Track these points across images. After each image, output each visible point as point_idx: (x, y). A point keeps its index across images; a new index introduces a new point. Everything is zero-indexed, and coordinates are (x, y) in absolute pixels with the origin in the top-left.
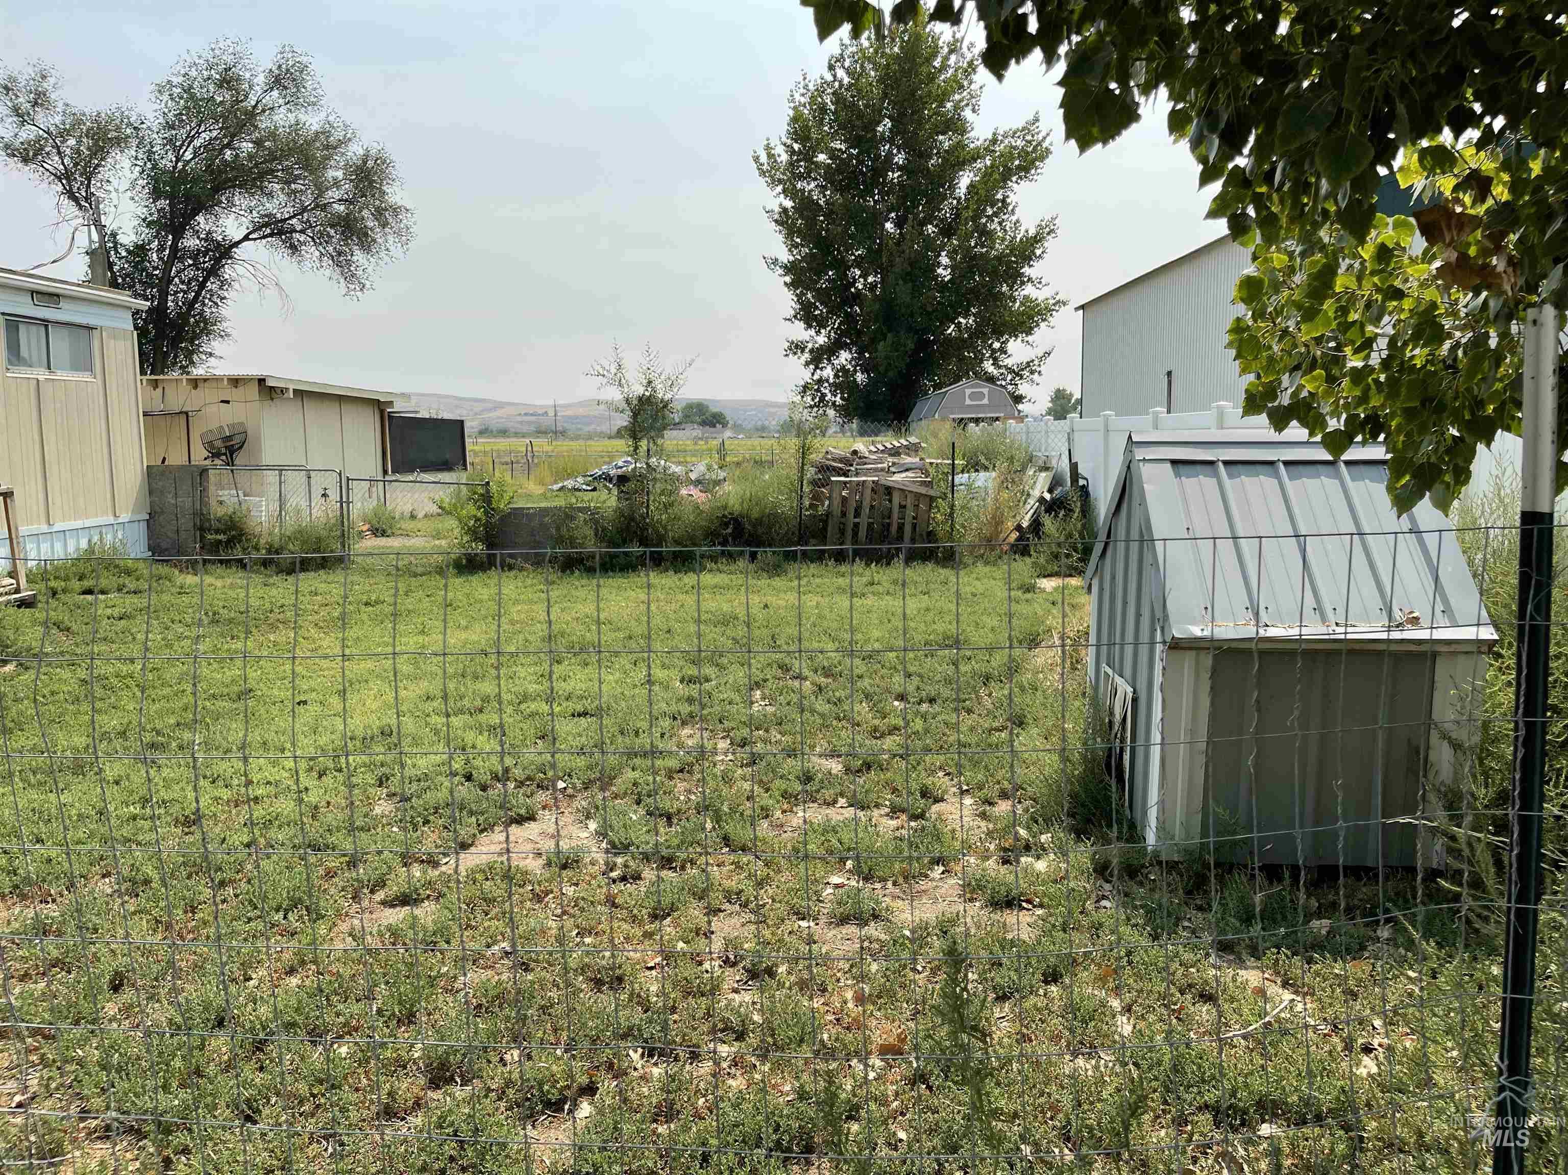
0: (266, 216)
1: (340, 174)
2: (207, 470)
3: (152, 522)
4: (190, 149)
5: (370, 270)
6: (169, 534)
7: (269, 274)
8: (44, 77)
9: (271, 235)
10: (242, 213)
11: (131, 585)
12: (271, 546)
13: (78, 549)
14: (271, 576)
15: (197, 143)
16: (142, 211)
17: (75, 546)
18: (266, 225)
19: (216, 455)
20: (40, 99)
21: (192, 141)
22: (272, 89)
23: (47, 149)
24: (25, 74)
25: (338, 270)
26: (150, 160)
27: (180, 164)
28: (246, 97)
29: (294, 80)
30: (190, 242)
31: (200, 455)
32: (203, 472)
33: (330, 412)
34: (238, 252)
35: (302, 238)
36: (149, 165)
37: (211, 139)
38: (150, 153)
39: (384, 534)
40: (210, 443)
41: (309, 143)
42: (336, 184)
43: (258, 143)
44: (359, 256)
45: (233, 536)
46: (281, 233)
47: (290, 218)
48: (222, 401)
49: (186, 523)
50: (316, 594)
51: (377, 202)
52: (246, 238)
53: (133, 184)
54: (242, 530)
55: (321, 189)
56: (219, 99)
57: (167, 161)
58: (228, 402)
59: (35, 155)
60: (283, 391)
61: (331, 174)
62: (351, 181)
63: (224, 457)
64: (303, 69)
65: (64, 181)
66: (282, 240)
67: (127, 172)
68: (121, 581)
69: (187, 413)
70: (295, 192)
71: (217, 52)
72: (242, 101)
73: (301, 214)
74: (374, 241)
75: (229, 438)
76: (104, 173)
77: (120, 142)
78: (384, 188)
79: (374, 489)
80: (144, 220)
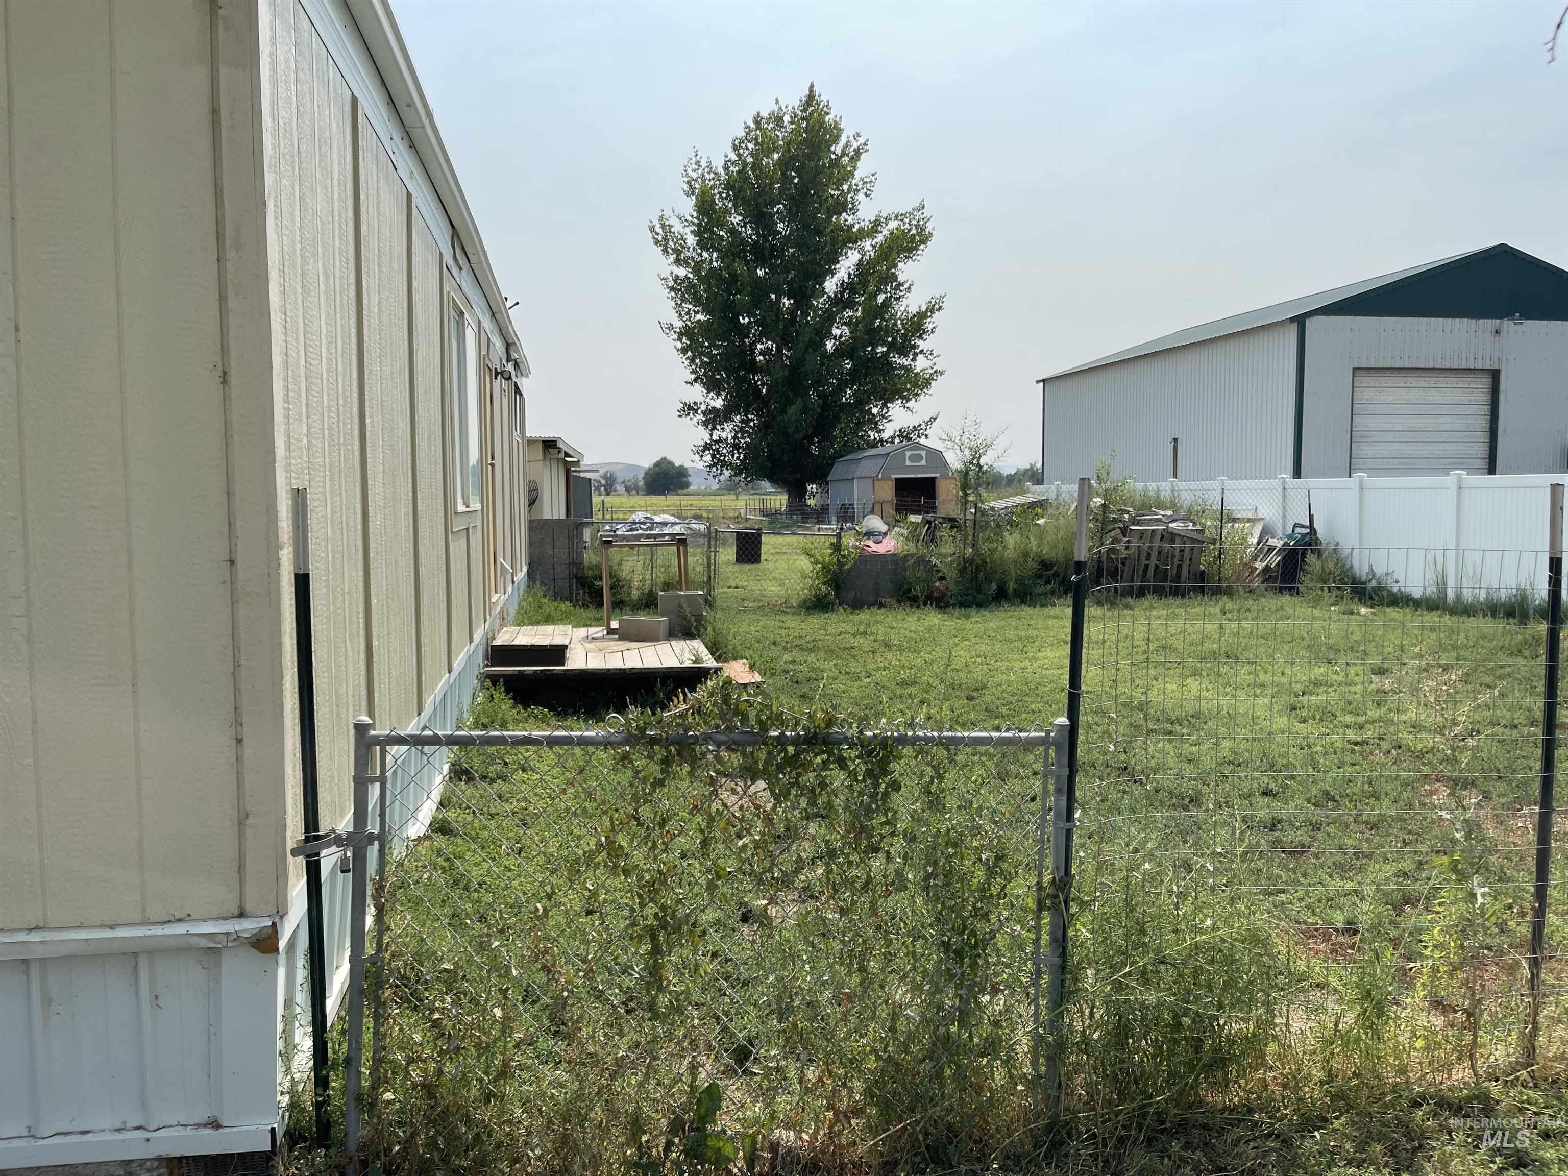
3: (531, 572)
6: (546, 582)
32: (580, 525)
49: (562, 572)
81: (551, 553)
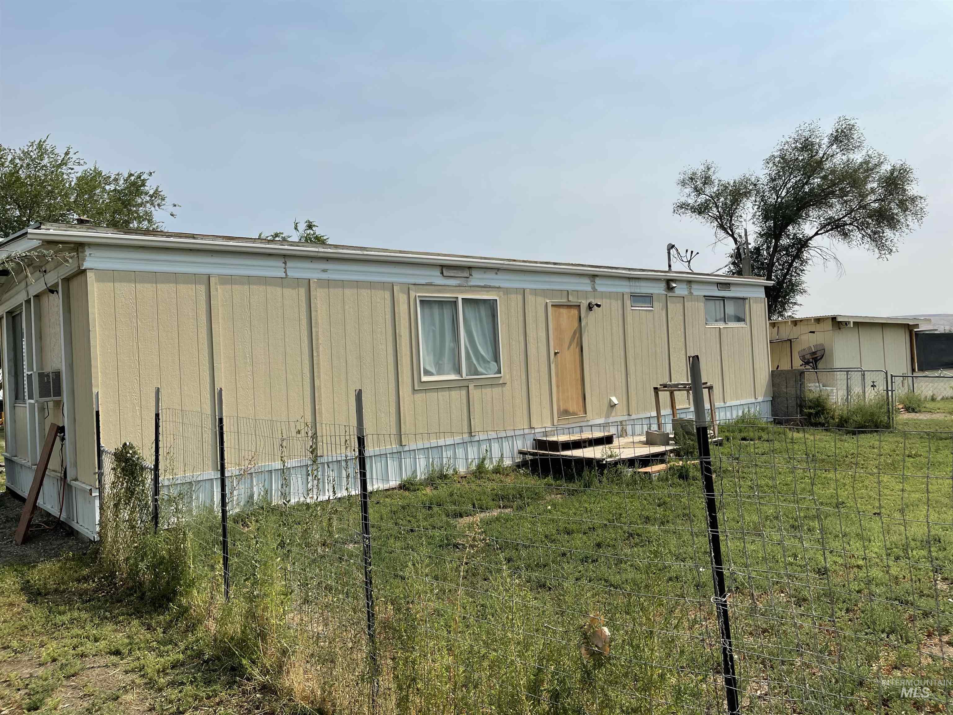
0: (828, 219)
1: (875, 185)
2: (804, 372)
3: (773, 402)
4: (785, 190)
5: (895, 240)
6: (783, 408)
7: (830, 253)
8: (709, 169)
9: (831, 230)
10: (814, 220)
11: (765, 437)
12: (842, 417)
13: (737, 416)
14: (843, 435)
15: (788, 186)
16: (758, 229)
17: (737, 414)
18: (829, 224)
19: (807, 363)
20: (707, 181)
21: (786, 185)
22: (832, 145)
23: (711, 206)
24: (700, 168)
25: (874, 244)
26: (762, 201)
27: (779, 200)
28: (817, 153)
29: (846, 136)
30: (784, 241)
31: (798, 363)
32: (802, 373)
33: (877, 334)
34: (812, 243)
35: (851, 228)
36: (762, 204)
37: (796, 182)
38: (763, 196)
39: (913, 411)
40: (804, 357)
41: (855, 171)
42: (873, 191)
43: (824, 178)
44: (888, 233)
45: (819, 411)
46: (837, 227)
47: (843, 217)
48: (811, 332)
49: (792, 403)
50: (874, 448)
51: (901, 197)
52: (817, 234)
53: (754, 216)
54: (824, 407)
55: (863, 196)
56: (801, 158)
57: (772, 200)
58: (813, 332)
59: (705, 210)
60: (846, 323)
61: (869, 186)
62: (883, 187)
63: (811, 364)
64: (851, 128)
65: (719, 220)
66: (838, 231)
67: (751, 210)
68: (760, 434)
69: (790, 340)
70: (846, 202)
71: (800, 132)
72: (815, 156)
73: (850, 213)
74: (899, 221)
75: (814, 353)
76: (739, 212)
77: (747, 194)
78: (905, 187)
79: (906, 381)
80: (760, 234)
81: (785, 391)
